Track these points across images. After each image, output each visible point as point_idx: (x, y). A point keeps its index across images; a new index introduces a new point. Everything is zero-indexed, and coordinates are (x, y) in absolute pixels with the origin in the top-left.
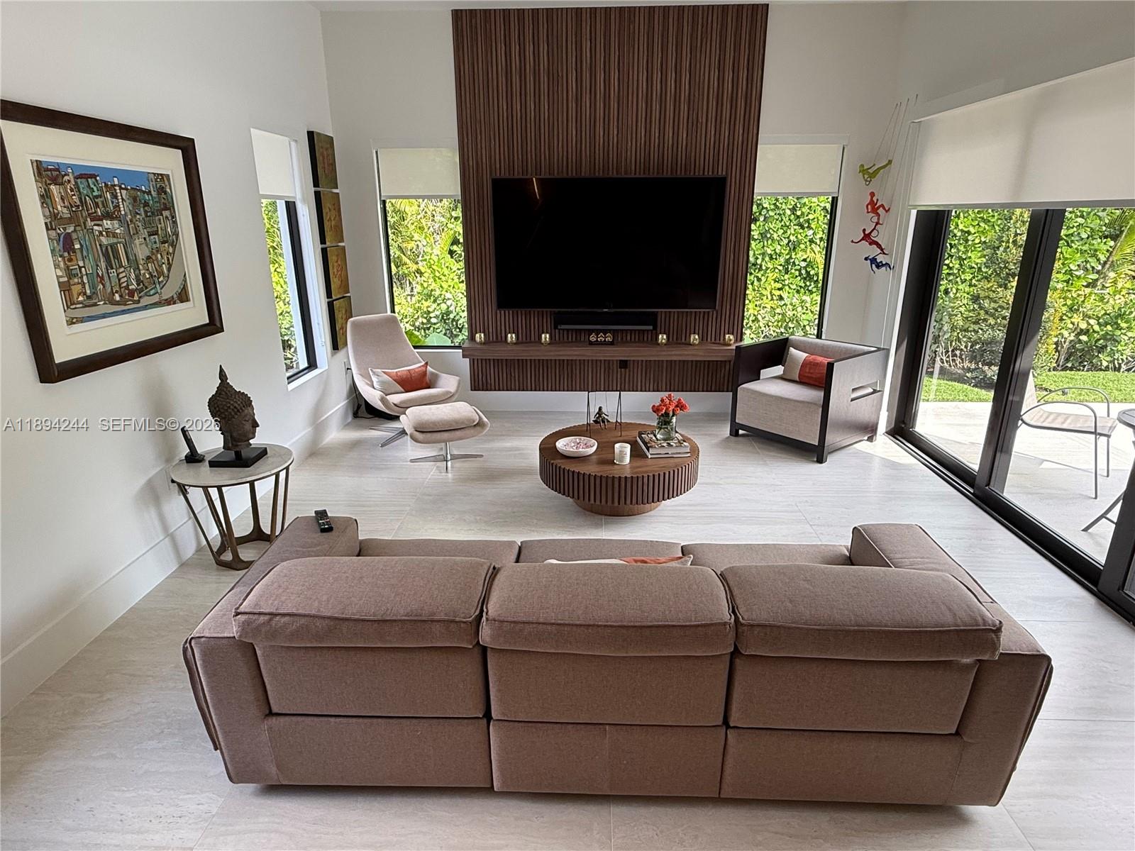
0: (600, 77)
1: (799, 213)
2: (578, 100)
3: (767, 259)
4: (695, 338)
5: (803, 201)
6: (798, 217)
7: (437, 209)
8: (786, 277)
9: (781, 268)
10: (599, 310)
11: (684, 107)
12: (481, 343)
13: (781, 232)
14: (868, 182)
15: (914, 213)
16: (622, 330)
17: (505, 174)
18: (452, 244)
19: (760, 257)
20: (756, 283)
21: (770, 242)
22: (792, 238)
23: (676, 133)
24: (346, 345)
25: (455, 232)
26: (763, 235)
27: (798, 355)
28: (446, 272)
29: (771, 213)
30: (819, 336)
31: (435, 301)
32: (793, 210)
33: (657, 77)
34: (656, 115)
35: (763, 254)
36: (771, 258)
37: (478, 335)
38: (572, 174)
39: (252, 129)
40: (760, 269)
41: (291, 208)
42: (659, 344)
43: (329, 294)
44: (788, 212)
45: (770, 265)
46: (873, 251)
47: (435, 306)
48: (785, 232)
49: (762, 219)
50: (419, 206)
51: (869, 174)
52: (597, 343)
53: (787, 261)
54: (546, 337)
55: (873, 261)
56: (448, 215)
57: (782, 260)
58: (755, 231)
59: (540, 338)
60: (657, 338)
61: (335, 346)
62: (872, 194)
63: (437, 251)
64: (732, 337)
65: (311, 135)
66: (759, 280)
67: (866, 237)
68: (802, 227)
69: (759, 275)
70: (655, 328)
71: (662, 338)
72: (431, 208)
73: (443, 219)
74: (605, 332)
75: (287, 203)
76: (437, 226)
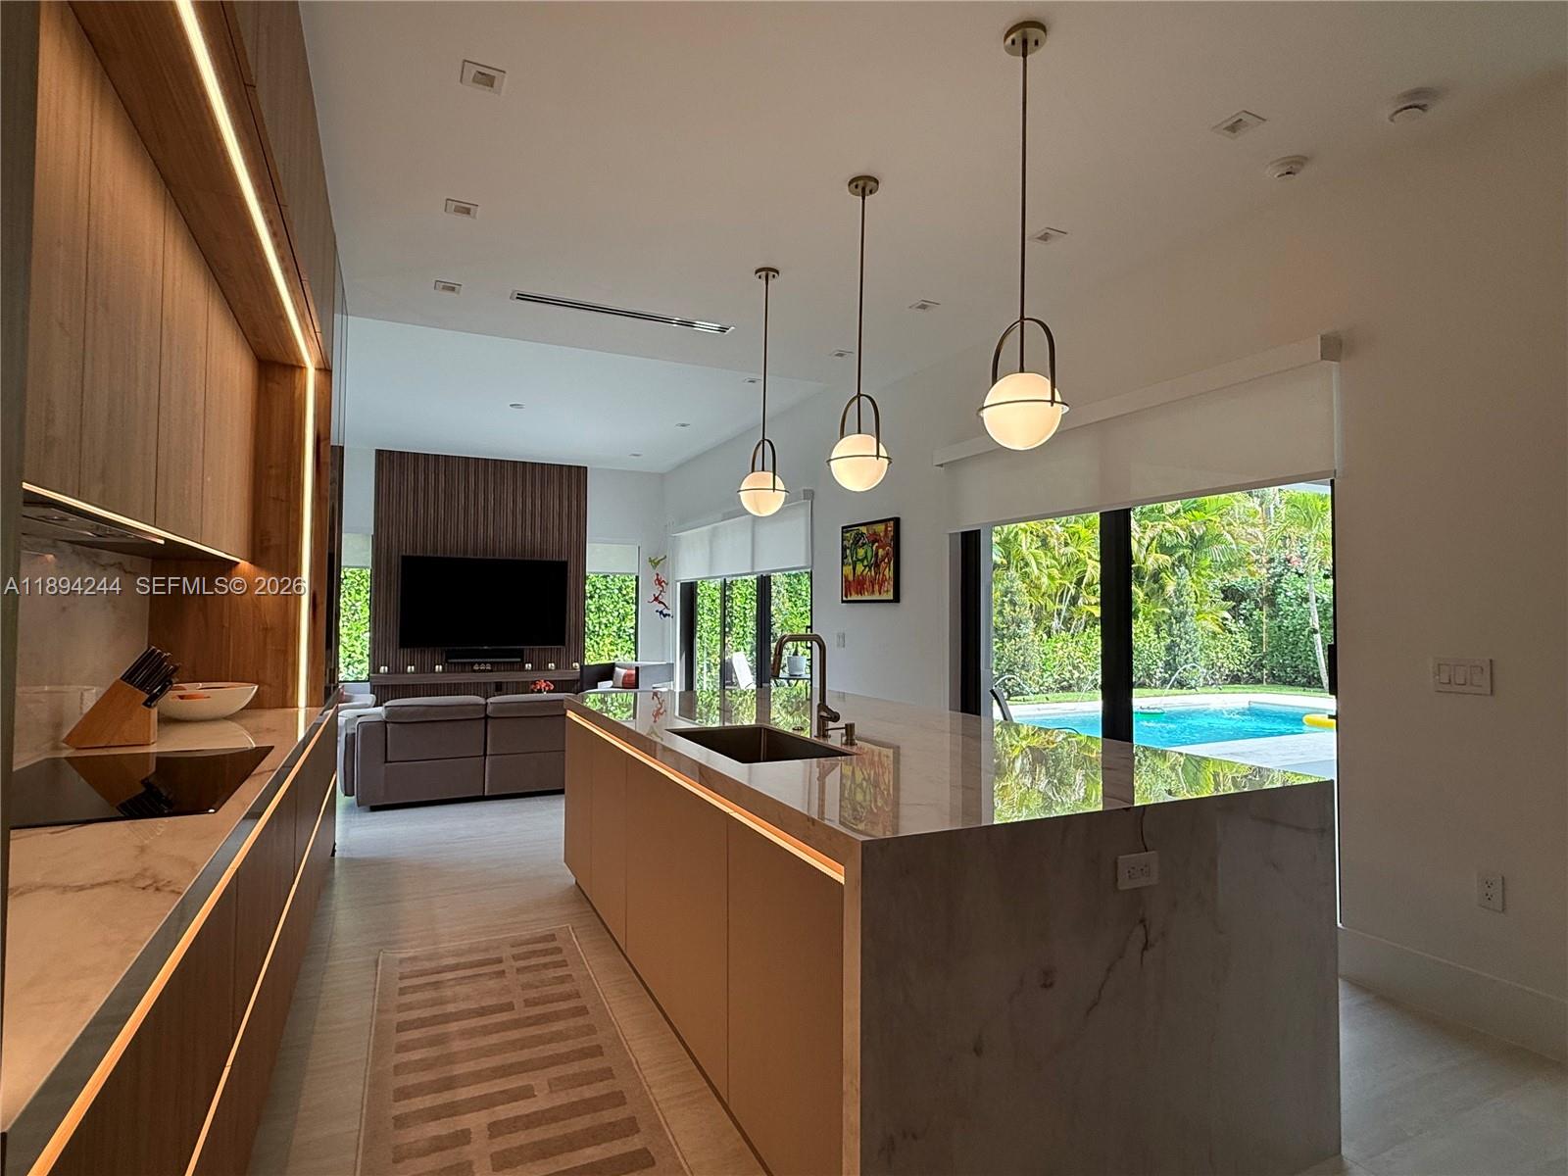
1: (624, 592)
3: (603, 627)
4: (552, 666)
5: (627, 584)
6: (624, 595)
8: (619, 641)
9: (614, 634)
10: (480, 649)
11: (538, 519)
12: (385, 673)
13: (612, 606)
14: (655, 567)
15: (679, 584)
16: (498, 663)
17: (409, 553)
19: (597, 625)
20: (596, 646)
21: (604, 613)
22: (621, 611)
23: (533, 533)
26: (599, 609)
27: (620, 672)
29: (604, 592)
30: (636, 660)
32: (620, 589)
33: (519, 500)
34: (519, 522)
35: (600, 623)
36: (606, 626)
37: (382, 668)
38: (460, 556)
40: (598, 635)
42: (525, 671)
44: (616, 591)
45: (606, 632)
46: (661, 607)
48: (615, 606)
49: (597, 596)
51: (655, 563)
52: (479, 670)
53: (619, 629)
54: (439, 668)
55: (661, 612)
57: (615, 628)
58: (591, 604)
59: (435, 668)
60: (524, 666)
62: (658, 575)
64: (577, 664)
66: (598, 644)
67: (656, 599)
68: (628, 603)
69: (598, 640)
70: (522, 660)
71: (528, 666)
74: (485, 663)
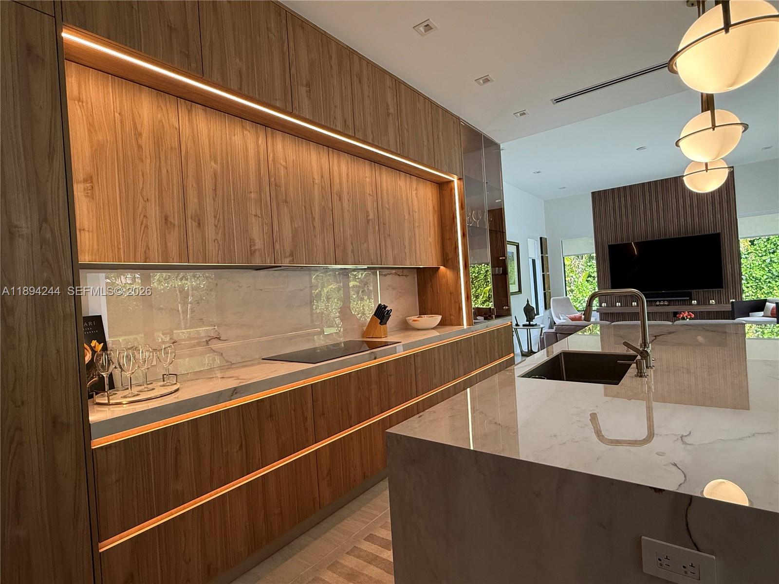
0: (654, 204)
2: (645, 213)
4: (712, 302)
7: (580, 263)
10: (660, 292)
12: (604, 307)
16: (673, 300)
17: (614, 242)
18: (588, 277)
24: (550, 308)
25: (589, 272)
27: (771, 306)
28: (585, 289)
31: (580, 302)
37: (603, 304)
39: (528, 239)
41: (534, 261)
42: (692, 305)
43: (544, 290)
47: (580, 304)
50: (572, 262)
52: (661, 305)
54: (634, 304)
56: (586, 265)
59: (632, 304)
60: (691, 302)
61: (546, 308)
63: (580, 280)
64: (734, 301)
65: (541, 238)
70: (690, 298)
71: (694, 302)
72: (577, 262)
73: (583, 267)
74: (664, 301)
75: (533, 260)
76: (580, 270)
